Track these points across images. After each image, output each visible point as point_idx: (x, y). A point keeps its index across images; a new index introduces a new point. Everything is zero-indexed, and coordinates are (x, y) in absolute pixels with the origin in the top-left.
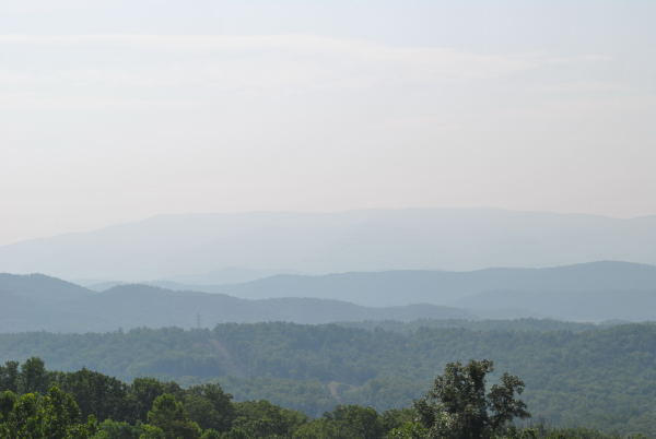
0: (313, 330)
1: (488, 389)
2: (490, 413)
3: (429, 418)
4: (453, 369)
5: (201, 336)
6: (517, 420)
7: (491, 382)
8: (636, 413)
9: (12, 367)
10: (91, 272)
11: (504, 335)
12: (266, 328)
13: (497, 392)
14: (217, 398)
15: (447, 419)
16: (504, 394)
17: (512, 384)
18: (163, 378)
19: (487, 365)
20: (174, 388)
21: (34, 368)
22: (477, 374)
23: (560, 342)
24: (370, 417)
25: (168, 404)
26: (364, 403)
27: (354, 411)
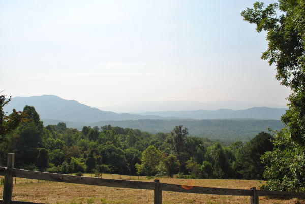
0: (154, 120)
1: (182, 130)
2: (183, 134)
3: (173, 135)
4: (177, 127)
5: (136, 121)
6: (187, 135)
7: (183, 129)
8: (205, 134)
9: (106, 126)
10: (118, 111)
11: (186, 121)
12: (146, 120)
13: (184, 130)
14: (139, 131)
15: (176, 135)
16: (185, 131)
17: (186, 129)
18: (130, 128)
19: (182, 126)
20: (132, 130)
21: (109, 126)
22: (180, 128)
23: (194, 123)
24: (163, 134)
25: (131, 132)
26: (162, 132)
27: (161, 133)
